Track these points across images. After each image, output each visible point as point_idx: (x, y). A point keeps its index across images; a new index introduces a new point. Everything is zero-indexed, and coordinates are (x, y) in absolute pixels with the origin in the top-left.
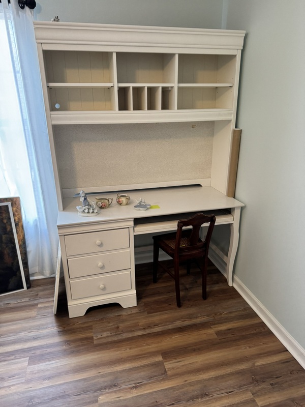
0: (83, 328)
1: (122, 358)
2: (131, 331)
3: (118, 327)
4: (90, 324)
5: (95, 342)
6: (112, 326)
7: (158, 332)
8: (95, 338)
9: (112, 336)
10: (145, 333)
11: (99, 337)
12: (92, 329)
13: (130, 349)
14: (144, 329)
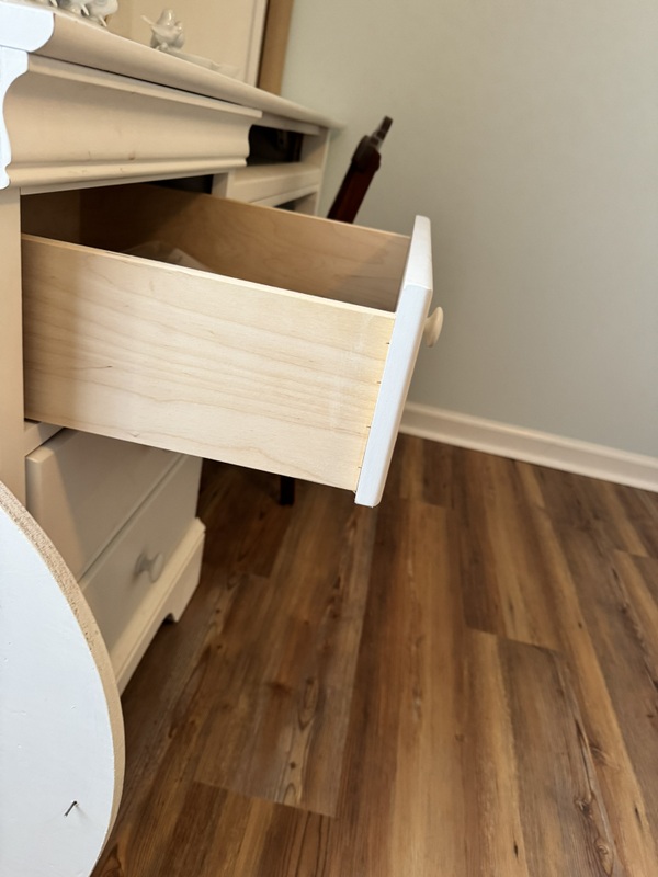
0: (179, 837)
1: (460, 739)
2: (328, 654)
3: (278, 689)
4: (175, 789)
5: (325, 806)
6: (253, 706)
7: (370, 593)
8: (294, 799)
9: (317, 730)
10: (359, 623)
11: (296, 777)
12: (216, 795)
13: (417, 694)
14: (335, 616)
